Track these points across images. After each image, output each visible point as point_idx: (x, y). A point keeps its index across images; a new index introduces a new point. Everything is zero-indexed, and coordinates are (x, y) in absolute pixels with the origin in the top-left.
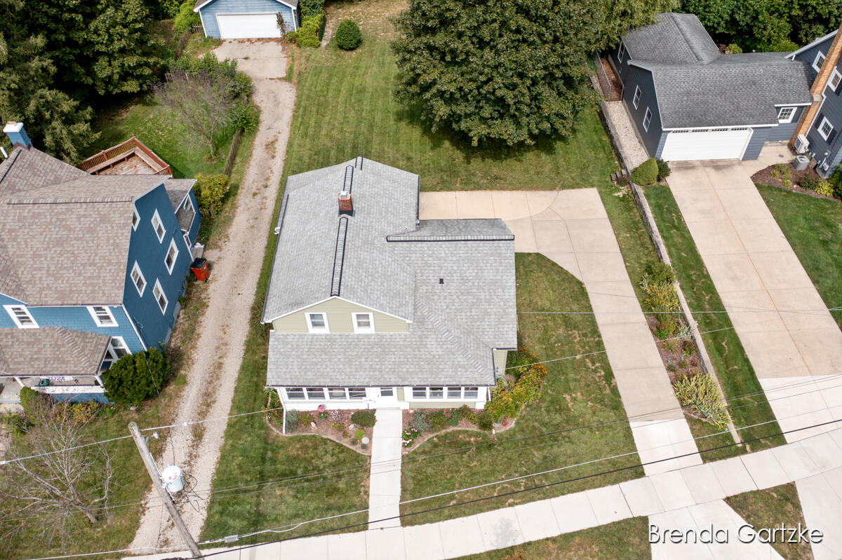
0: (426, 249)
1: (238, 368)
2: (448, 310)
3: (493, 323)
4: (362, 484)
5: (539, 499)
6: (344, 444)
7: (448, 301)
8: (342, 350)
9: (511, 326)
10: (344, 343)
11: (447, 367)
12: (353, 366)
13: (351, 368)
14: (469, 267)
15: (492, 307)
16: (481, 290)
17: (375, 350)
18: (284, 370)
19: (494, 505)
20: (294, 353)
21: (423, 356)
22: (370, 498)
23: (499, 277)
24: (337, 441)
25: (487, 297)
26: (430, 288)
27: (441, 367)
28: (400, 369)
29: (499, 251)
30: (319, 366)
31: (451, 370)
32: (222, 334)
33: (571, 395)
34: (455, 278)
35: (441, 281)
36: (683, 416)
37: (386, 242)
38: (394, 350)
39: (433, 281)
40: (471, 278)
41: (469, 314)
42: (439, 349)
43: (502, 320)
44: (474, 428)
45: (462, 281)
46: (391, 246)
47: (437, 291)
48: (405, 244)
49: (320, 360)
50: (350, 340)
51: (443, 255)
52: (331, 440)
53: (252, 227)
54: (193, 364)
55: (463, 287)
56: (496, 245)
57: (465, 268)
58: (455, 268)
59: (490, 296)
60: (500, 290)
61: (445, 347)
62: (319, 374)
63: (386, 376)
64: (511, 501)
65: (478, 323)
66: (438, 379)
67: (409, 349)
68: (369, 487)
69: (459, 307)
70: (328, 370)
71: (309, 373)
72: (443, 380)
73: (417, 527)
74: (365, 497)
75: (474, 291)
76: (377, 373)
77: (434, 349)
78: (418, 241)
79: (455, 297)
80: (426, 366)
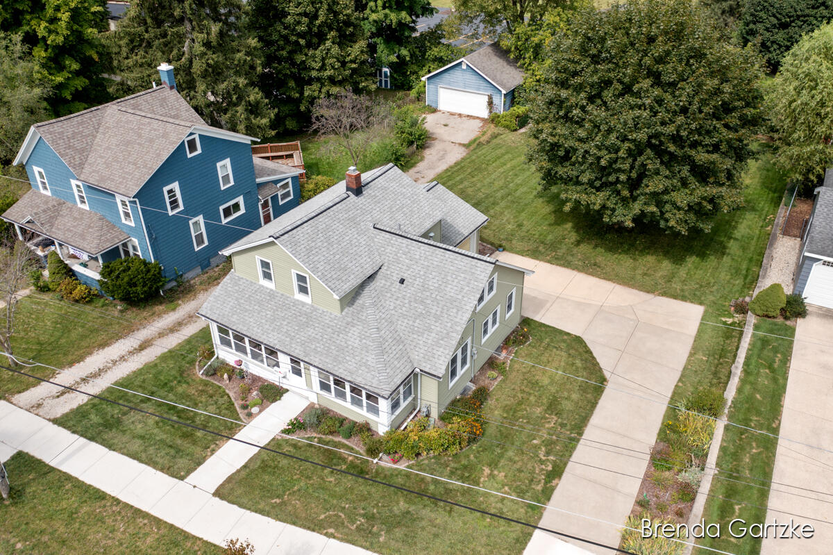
0: (404, 245)
2: (393, 312)
3: (429, 342)
7: (398, 302)
8: (275, 308)
9: (447, 352)
10: (280, 303)
11: (353, 360)
14: (435, 276)
15: (437, 324)
16: (435, 304)
18: (219, 306)
19: (312, 526)
20: (236, 295)
21: (338, 342)
22: (212, 457)
23: (460, 297)
25: (438, 313)
26: (389, 284)
27: (347, 358)
29: (473, 271)
31: (355, 365)
33: (492, 471)
34: (417, 283)
35: (402, 281)
37: (372, 228)
39: (395, 278)
40: (432, 288)
41: (411, 323)
42: (357, 341)
43: (441, 342)
44: (361, 449)
45: (422, 288)
46: (375, 232)
47: (393, 290)
48: (388, 235)
51: (417, 257)
52: (229, 397)
54: (193, 300)
55: (419, 295)
56: (473, 264)
57: (431, 276)
58: (422, 273)
59: (442, 312)
60: (455, 311)
61: (364, 341)
64: (331, 531)
65: (415, 336)
66: (336, 368)
67: (330, 330)
68: (219, 448)
69: (405, 313)
70: (251, 320)
72: (341, 371)
73: (225, 503)
75: (428, 302)
76: (288, 339)
77: (352, 340)
78: (401, 236)
79: (407, 301)
80: (334, 352)
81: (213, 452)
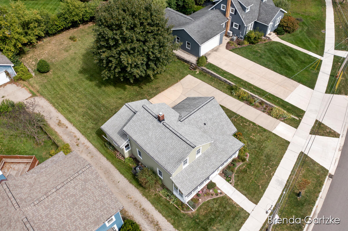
0: (193, 117)
1: (151, 205)
2: (213, 132)
3: (227, 127)
4: (233, 204)
5: (277, 168)
6: (215, 198)
7: (211, 129)
8: (197, 167)
9: (232, 125)
10: (196, 164)
11: (229, 149)
12: (205, 169)
13: (205, 170)
14: (209, 114)
15: (223, 122)
16: (217, 119)
17: (206, 159)
18: (186, 187)
19: (270, 179)
20: (184, 179)
21: (220, 150)
22: (240, 205)
23: (219, 112)
24: (212, 198)
25: (220, 120)
26: (203, 128)
27: (227, 150)
28: (218, 159)
29: (213, 104)
30: (195, 177)
31: (230, 149)
32: (130, 199)
33: (252, 136)
34: (208, 120)
35: (205, 124)
36: (280, 121)
37: (181, 122)
38: (211, 155)
39: (202, 126)
40: (212, 117)
41: (219, 129)
42: (222, 145)
43: (228, 124)
44: (241, 163)
45: (210, 120)
46: (183, 123)
47: (206, 128)
48: (187, 119)
49: (194, 175)
50: (197, 162)
51: (200, 115)
52: (210, 200)
53: (92, 157)
54: (133, 217)
55: (212, 122)
56: (211, 103)
57: (208, 116)
58: (206, 117)
59: (220, 119)
60: (222, 116)
61: (223, 143)
62: (197, 180)
63: (216, 165)
64: (272, 174)
65: (223, 130)
67: (215, 151)
68: (236, 203)
69: (215, 129)
70: (199, 176)
71: (194, 182)
72: (231, 153)
73: (260, 201)
74: (238, 206)
75: (215, 121)
76: (213, 166)
77: (221, 146)
78: (190, 116)
79: (212, 126)
80: (223, 153)
81: (237, 205)
